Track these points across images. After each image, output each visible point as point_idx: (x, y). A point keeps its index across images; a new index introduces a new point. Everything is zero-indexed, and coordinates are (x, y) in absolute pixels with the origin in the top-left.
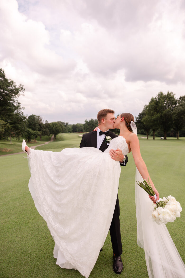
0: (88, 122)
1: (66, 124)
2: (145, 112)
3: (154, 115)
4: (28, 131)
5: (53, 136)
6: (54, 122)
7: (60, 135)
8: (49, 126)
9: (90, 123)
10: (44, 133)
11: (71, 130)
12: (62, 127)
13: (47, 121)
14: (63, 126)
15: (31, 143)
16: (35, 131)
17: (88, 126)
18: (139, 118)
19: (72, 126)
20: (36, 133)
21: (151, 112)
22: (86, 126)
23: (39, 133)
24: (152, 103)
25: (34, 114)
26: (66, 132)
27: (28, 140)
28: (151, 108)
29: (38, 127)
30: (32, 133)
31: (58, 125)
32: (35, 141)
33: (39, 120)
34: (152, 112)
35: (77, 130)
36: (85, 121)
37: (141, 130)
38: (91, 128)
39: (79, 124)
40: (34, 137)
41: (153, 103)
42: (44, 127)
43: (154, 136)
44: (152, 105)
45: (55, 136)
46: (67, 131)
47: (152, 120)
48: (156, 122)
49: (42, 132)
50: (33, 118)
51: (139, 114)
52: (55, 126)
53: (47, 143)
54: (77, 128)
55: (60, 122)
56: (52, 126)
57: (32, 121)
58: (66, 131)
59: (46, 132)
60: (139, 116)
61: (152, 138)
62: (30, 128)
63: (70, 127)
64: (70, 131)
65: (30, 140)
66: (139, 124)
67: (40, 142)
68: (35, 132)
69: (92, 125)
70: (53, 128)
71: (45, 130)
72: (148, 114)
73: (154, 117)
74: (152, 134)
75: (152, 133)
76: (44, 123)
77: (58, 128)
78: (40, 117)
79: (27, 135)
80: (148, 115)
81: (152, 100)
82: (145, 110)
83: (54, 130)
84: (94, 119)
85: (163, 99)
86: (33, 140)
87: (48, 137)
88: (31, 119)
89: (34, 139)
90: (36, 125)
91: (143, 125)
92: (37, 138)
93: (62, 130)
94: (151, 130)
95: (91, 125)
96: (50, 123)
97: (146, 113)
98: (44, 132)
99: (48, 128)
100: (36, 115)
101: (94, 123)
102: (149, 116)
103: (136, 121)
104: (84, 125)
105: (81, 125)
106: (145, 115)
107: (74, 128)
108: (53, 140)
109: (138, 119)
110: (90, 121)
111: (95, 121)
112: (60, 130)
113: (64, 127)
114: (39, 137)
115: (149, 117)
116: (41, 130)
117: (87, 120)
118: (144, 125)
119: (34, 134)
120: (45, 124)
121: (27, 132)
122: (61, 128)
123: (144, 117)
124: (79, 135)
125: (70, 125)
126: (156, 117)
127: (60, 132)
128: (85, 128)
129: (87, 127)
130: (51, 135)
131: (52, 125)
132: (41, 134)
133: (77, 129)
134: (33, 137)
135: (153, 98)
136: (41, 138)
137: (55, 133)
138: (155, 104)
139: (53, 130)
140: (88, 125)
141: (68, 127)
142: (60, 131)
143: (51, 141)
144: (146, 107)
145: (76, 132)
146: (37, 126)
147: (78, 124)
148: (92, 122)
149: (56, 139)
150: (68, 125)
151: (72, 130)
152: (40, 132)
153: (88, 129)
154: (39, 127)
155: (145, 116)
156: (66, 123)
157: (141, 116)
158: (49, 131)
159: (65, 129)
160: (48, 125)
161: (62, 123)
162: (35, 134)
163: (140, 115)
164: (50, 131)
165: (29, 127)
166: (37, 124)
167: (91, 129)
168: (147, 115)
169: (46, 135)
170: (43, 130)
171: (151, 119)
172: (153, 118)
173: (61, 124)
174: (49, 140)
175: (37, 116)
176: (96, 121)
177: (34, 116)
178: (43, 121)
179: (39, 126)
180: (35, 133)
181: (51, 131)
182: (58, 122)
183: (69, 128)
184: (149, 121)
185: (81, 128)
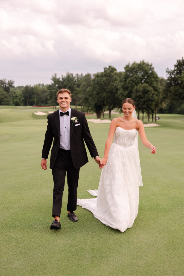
0: (60, 82)
1: (7, 86)
9: (65, 83)
11: (19, 99)
18: (177, 74)
19: (23, 89)
22: (54, 90)
26: (8, 105)
35: (36, 100)
36: (52, 78)
46: (11, 102)
51: (176, 63)
54: (35, 96)
63: (19, 92)
64: (18, 100)
101: (74, 84)
104: (50, 87)
107: (28, 94)
109: (173, 76)
110: (64, 80)
111: (76, 78)
117: (57, 77)
124: (36, 112)
125: (20, 87)
133: (34, 98)
141: (12, 91)
145: (32, 104)
148: (68, 81)
150: (14, 87)
151: (23, 98)
156: (7, 82)
157: (180, 68)
159: (6, 98)
176: (78, 78)
183: (15, 95)
185: (44, 94)
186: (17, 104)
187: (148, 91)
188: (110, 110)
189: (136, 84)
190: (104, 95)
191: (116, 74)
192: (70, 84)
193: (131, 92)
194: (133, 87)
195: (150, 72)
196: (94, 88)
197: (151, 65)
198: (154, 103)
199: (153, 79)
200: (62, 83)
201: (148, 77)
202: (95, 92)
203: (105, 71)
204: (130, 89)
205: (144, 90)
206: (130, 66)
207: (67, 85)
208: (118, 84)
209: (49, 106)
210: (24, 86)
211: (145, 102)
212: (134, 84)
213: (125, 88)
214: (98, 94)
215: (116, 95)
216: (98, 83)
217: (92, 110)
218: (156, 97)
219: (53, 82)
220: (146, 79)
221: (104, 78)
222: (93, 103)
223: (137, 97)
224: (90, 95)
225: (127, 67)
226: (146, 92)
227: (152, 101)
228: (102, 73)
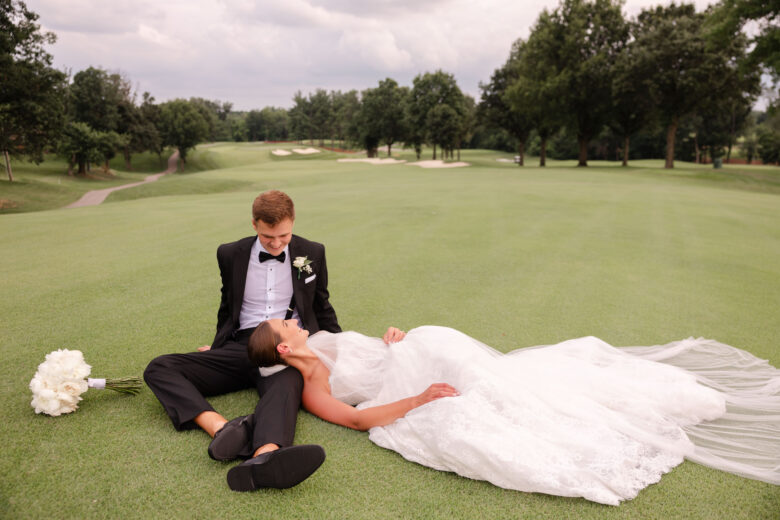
0: (307, 104)
1: (222, 111)
2: (518, 66)
3: (549, 78)
4: (77, 130)
5: (176, 154)
6: (177, 100)
7: (202, 149)
8: (158, 116)
9: (314, 105)
10: (141, 142)
11: (242, 131)
12: (208, 119)
13: (150, 96)
14: (210, 115)
15: (91, 179)
16: (102, 131)
17: (305, 116)
18: (494, 90)
19: (246, 115)
20: (109, 141)
21: (536, 64)
22: (298, 117)
23: (122, 140)
24: (541, 34)
25: (96, 68)
26: (226, 140)
27: (77, 167)
28: (536, 52)
29: (113, 117)
30: (92, 140)
31: (194, 111)
32: (106, 172)
33: (116, 90)
34: (541, 64)
35: (267, 132)
36: (294, 97)
37: (498, 136)
38: (318, 125)
39: (273, 109)
40: (102, 155)
41: (546, 30)
42: (137, 117)
43: (542, 155)
44: (543, 40)
45: (183, 155)
46: (230, 137)
47: (540, 95)
48: (552, 104)
49: (130, 136)
50: (94, 82)
51: (492, 74)
52: (183, 114)
53: (152, 178)
54: (266, 126)
55: (201, 100)
56: (171, 116)
57: (90, 95)
58: (225, 135)
59: (149, 137)
60: (493, 82)
61: (536, 162)
62: (83, 120)
63: (240, 121)
64: (240, 134)
65: (86, 168)
66: (495, 109)
67: (124, 174)
68: (105, 138)
69: (322, 112)
70: (176, 123)
71: (141, 129)
72: (528, 74)
73: (548, 85)
74: (534, 149)
75: (533, 145)
76: (139, 102)
77: (194, 123)
78: (122, 78)
79: (74, 149)
80: (526, 76)
81: (544, 20)
82: (515, 58)
83: (180, 130)
84: (328, 93)
85: (582, 18)
86: (100, 169)
87: (155, 155)
88: (87, 84)
89: (103, 164)
90: (108, 110)
91: (507, 113)
92: (113, 161)
93: (210, 130)
94: (533, 132)
95: (318, 114)
96: (163, 104)
97: (521, 68)
98: (140, 136)
99: (155, 123)
100: (103, 69)
101: (329, 106)
102: (532, 81)
103: (483, 98)
104: (293, 112)
105: (281, 114)
106: (517, 77)
107: (254, 124)
108: (175, 169)
109: (489, 93)
110: (312, 99)
111: (331, 98)
112: (203, 130)
113: (215, 118)
114: (119, 157)
115: (529, 84)
116: (129, 130)
117: (303, 97)
118: (510, 116)
119: (101, 145)
120: (142, 107)
121: (73, 137)
122: (204, 122)
123: (511, 84)
124: (275, 150)
125: (239, 114)
126: (556, 85)
127: (203, 139)
128: (294, 124)
129: (303, 122)
130: (166, 149)
131: (170, 111)
132: (130, 145)
133: (264, 129)
134: (95, 155)
135: (546, 13)
136: (128, 158)
137: (182, 141)
138: (552, 36)
139: (174, 129)
140: (307, 113)
141: (229, 120)
142: (203, 135)
143: (170, 172)
144: (518, 46)
145: (261, 138)
146: (111, 112)
147: (266, 110)
148: (320, 102)
149: (185, 165)
150: (233, 113)
151: (248, 130)
152: (125, 136)
153: (305, 130)
154: (120, 116)
155: (514, 80)
156: (221, 105)
157: (500, 81)
158: (157, 132)
159: (222, 129)
160: (151, 112)
161: (207, 103)
162: (103, 145)
163: (498, 76)
164: (164, 134)
165: (78, 116)
166: (109, 103)
167: (317, 128)
168: (522, 78)
169: (146, 148)
170: (135, 128)
171: (538, 91)
172: (543, 89)
173: (204, 106)
174: (160, 166)
175: (109, 74)
176: (334, 97)
177: (98, 72)
178: (135, 94)
179: (119, 112)
180: (105, 142)
181: (168, 133)
182: (193, 100)
183: (234, 126)
184: (528, 97)
185: (279, 123)
186: (238, 139)
187: (449, 116)
188: (390, 145)
189: (432, 105)
190: (381, 122)
191: (398, 90)
192: (322, 107)
193: (424, 117)
194: (427, 110)
195: (451, 86)
196: (365, 112)
197: (452, 77)
198: (458, 133)
199: (455, 97)
200: (310, 105)
201: (448, 94)
202: (366, 119)
203: (381, 86)
204: (422, 112)
205: (444, 114)
206: (421, 79)
207: (318, 108)
208: (405, 106)
209: (291, 141)
210: (249, 110)
211: (445, 132)
212: (428, 105)
213: (415, 112)
214: (371, 120)
215: (399, 122)
216: (371, 105)
217: (359, 146)
218: (460, 124)
219: (295, 104)
220: (444, 98)
221: (380, 98)
222: (364, 135)
223: (433, 125)
224: (359, 124)
225: (416, 81)
226: (446, 116)
227: (455, 129)
228: (376, 90)
